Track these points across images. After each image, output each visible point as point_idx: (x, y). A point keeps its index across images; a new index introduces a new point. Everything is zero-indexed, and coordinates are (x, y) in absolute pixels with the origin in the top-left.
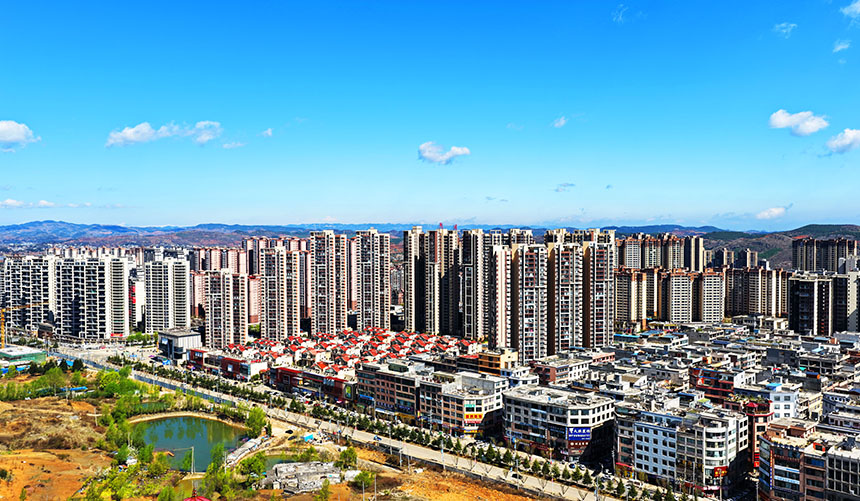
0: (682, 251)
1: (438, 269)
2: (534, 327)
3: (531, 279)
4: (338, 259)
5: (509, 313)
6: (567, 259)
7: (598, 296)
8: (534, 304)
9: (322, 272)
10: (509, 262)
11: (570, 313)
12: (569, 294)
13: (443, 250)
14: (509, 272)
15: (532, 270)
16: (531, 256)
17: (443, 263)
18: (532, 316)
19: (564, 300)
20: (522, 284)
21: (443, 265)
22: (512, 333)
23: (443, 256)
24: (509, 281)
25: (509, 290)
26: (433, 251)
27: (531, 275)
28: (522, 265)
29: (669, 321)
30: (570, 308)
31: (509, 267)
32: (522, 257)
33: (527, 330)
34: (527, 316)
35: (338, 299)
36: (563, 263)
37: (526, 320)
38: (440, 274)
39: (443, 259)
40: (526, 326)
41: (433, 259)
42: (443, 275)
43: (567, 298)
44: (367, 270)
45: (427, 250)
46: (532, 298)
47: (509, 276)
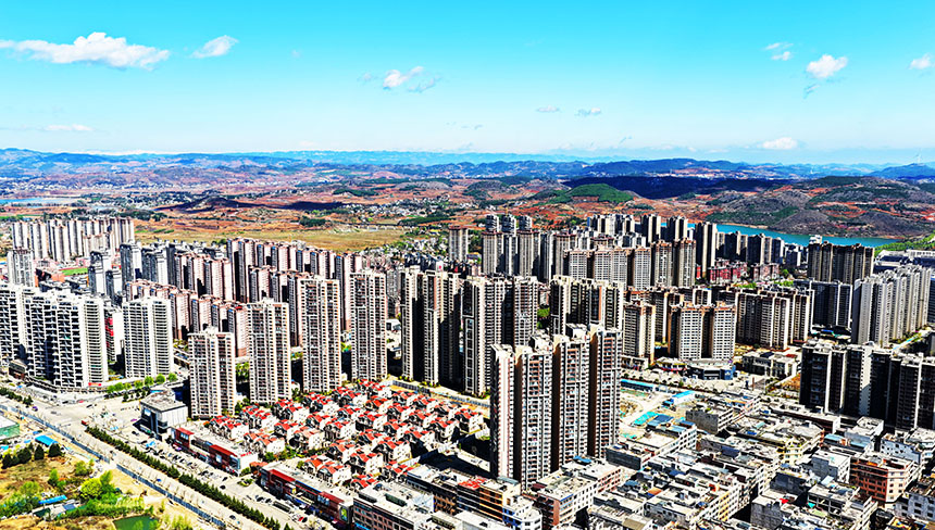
0: (694, 254)
1: (437, 314)
2: (539, 436)
3: (536, 388)
4: (330, 307)
5: (512, 421)
6: (574, 357)
7: (604, 386)
8: (539, 413)
9: (314, 323)
10: (512, 370)
11: (576, 411)
12: (575, 393)
13: (442, 295)
14: (512, 379)
15: (537, 379)
16: (536, 365)
17: (442, 308)
18: (536, 425)
19: (569, 399)
20: (526, 393)
21: (442, 310)
22: (514, 442)
23: (442, 301)
24: (512, 388)
25: (512, 398)
26: (432, 297)
27: (536, 384)
28: (526, 374)
29: (677, 357)
30: (576, 407)
31: (512, 374)
32: (526, 365)
33: (530, 439)
34: (530, 426)
35: (331, 349)
36: (569, 361)
37: (529, 430)
38: (439, 320)
39: (442, 304)
40: (529, 436)
41: (432, 305)
42: (442, 320)
43: (573, 396)
44: (362, 315)
45: (426, 293)
46: (536, 407)
47: (512, 383)
